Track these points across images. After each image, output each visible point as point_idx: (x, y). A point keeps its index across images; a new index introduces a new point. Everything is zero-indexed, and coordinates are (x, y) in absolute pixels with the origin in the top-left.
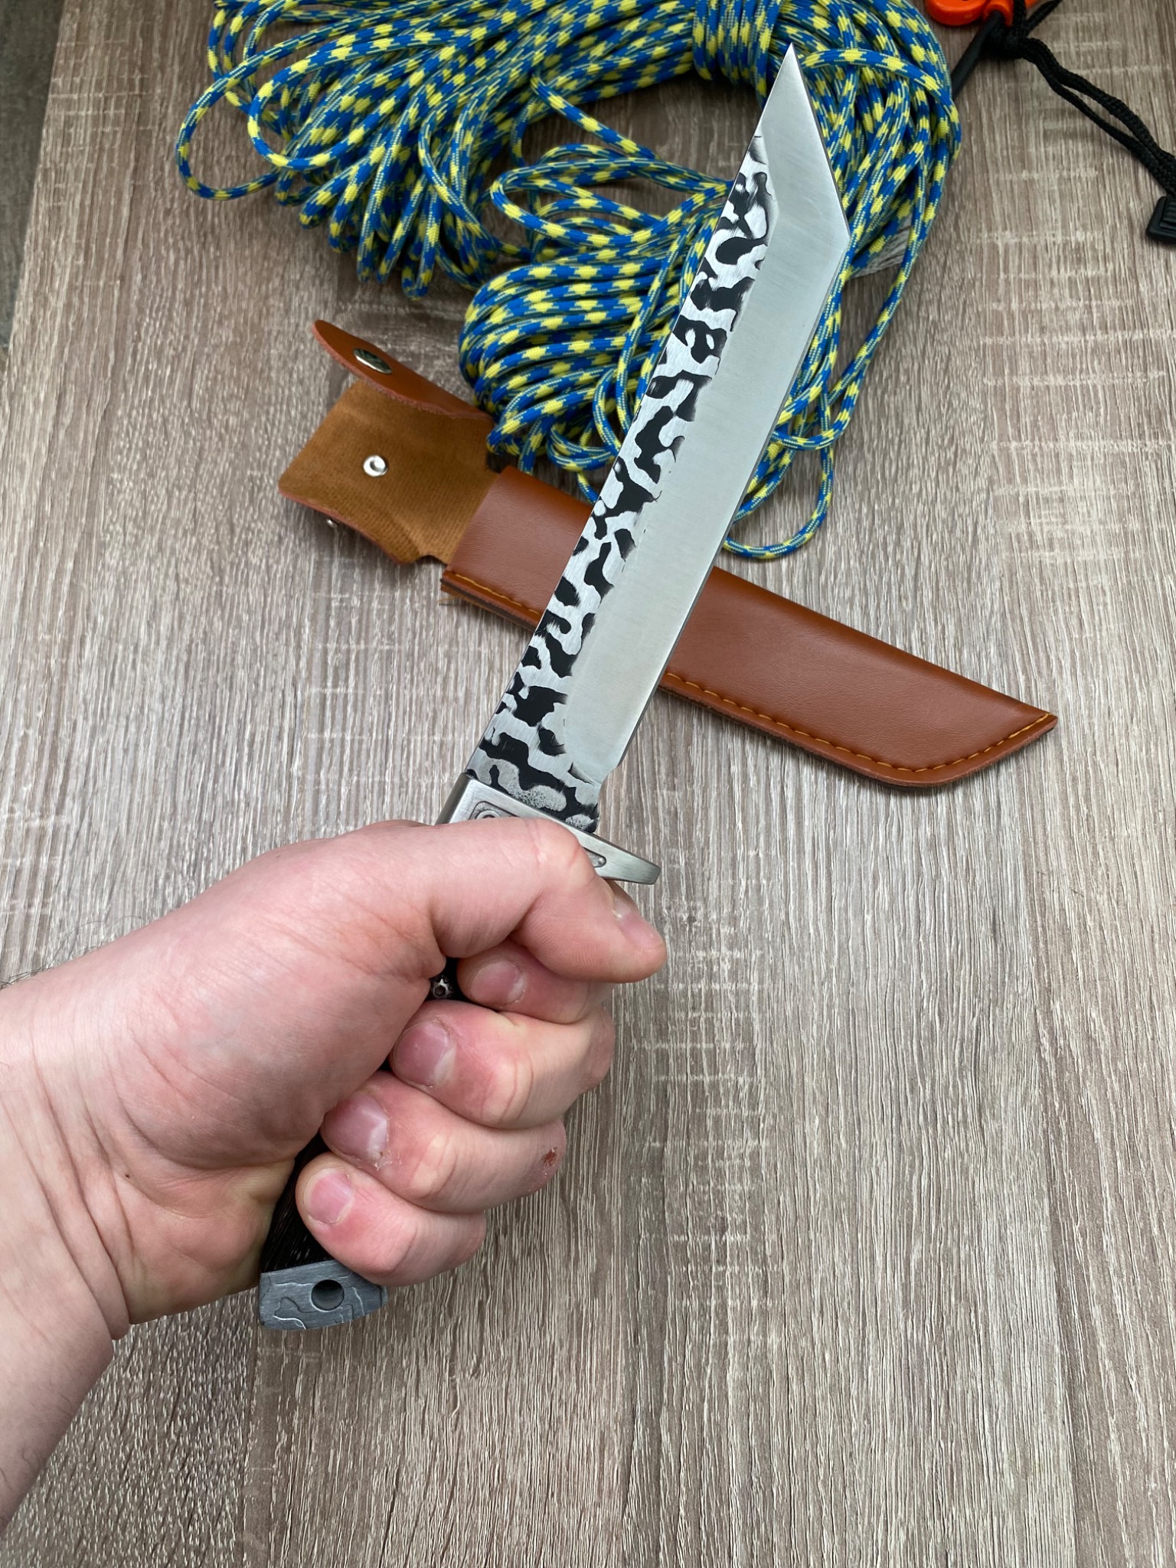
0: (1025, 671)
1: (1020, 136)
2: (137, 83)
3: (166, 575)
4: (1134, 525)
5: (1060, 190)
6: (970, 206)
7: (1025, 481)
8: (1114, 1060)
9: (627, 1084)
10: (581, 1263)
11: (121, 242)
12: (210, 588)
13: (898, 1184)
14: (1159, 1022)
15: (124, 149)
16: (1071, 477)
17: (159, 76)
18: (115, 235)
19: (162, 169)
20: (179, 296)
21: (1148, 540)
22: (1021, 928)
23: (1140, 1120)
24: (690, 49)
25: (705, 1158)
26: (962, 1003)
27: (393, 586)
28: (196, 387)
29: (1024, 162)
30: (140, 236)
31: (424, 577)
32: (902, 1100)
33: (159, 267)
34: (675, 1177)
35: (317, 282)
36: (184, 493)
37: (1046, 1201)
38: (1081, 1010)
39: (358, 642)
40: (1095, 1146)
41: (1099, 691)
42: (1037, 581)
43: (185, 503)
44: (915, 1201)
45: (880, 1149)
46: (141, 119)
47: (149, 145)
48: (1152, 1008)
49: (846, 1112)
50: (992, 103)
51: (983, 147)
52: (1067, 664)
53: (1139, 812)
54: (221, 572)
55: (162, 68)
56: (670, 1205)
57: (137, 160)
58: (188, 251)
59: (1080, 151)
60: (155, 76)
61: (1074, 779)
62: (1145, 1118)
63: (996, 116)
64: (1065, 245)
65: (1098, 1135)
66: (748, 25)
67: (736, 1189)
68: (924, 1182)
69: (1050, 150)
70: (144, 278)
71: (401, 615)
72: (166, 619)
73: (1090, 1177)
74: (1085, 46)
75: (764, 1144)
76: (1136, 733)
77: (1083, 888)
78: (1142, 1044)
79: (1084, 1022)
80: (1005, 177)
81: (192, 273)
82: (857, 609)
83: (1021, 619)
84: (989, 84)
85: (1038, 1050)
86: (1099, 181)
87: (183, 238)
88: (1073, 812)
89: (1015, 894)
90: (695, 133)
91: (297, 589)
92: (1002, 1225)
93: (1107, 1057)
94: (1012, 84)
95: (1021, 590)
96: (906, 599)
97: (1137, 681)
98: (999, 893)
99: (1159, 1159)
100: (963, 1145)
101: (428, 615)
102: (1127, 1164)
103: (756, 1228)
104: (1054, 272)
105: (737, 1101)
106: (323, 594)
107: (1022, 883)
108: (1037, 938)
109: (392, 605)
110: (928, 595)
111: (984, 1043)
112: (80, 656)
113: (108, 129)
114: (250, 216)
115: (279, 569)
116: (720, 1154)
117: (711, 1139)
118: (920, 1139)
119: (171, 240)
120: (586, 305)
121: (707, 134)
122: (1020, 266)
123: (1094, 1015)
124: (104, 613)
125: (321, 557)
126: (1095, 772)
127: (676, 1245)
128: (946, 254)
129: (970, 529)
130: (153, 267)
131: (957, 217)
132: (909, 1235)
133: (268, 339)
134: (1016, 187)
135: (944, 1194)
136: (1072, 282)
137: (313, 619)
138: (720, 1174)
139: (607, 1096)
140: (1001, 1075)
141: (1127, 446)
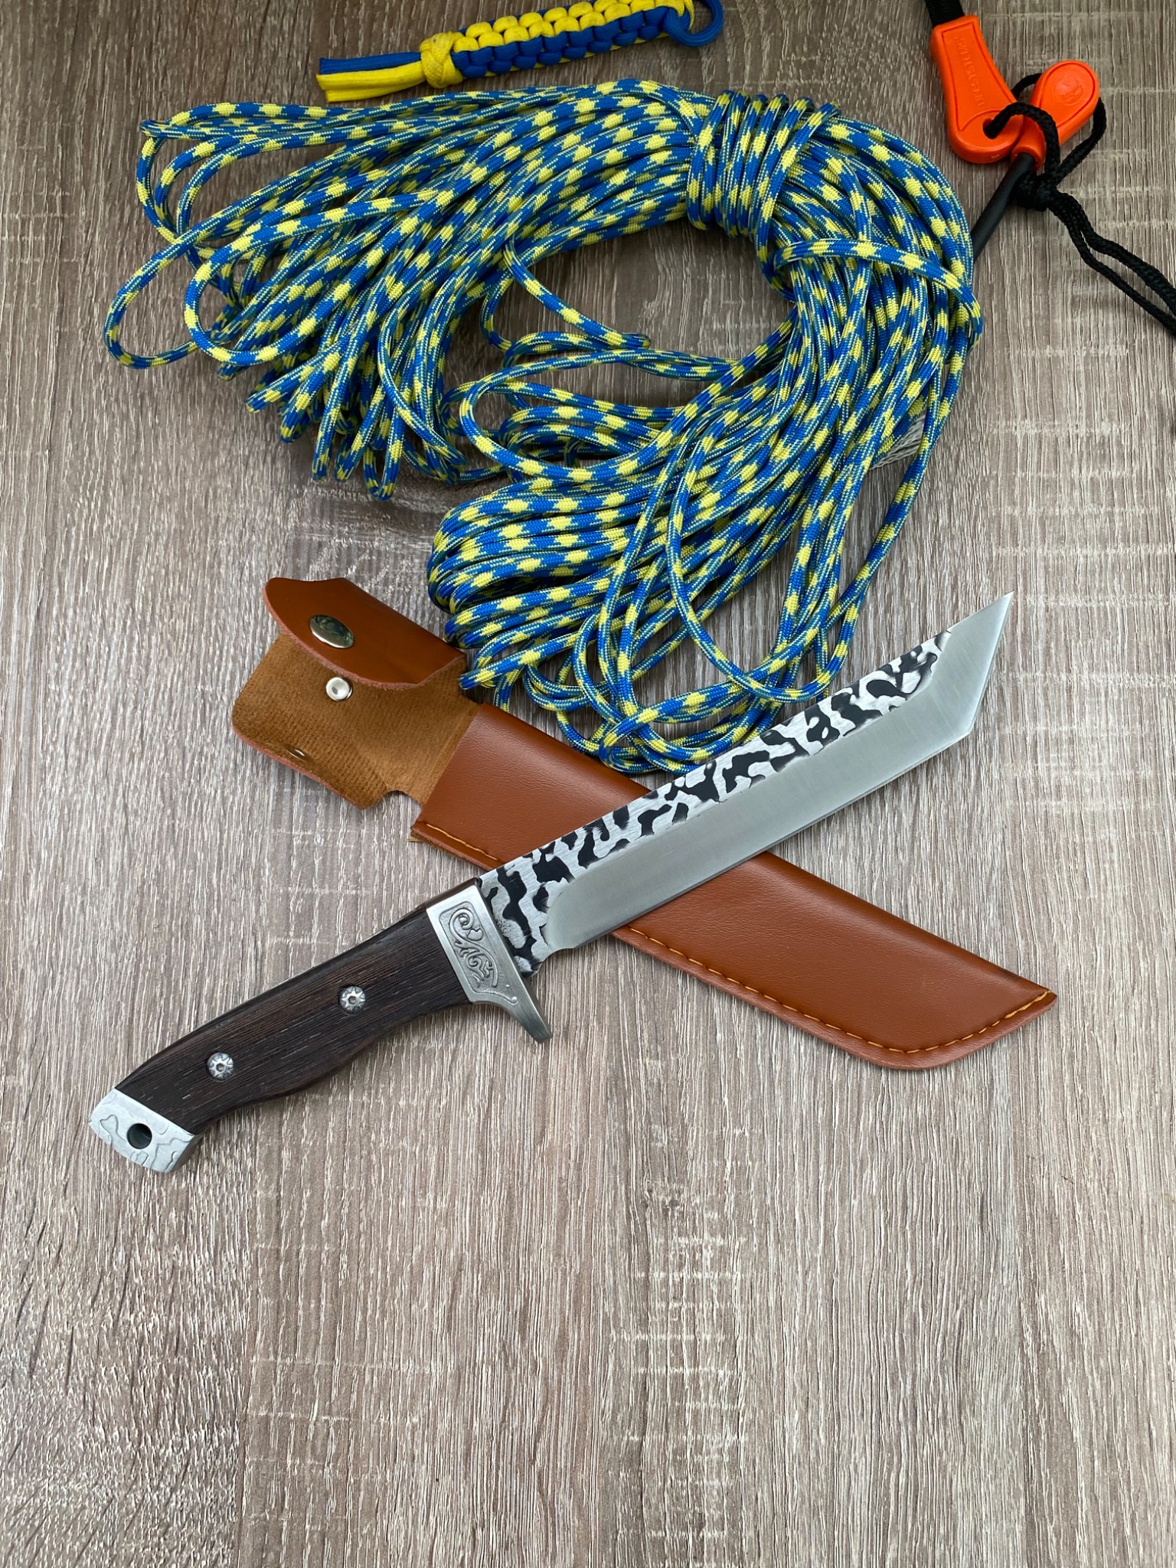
0: (1024, 936)
1: (1047, 303)
2: (58, 202)
3: (114, 805)
4: (1147, 772)
5: (1086, 371)
6: (986, 387)
7: (1035, 718)
8: (1097, 1357)
9: (605, 1376)
10: (559, 1558)
11: (47, 402)
12: (162, 821)
13: (876, 1480)
14: (1144, 1317)
15: (47, 285)
16: (1082, 714)
17: (83, 193)
18: (40, 395)
19: (91, 314)
20: (116, 472)
21: (1160, 790)
22: (1009, 1215)
23: (1119, 1419)
24: (683, 201)
25: (684, 1453)
26: (943, 1296)
27: (359, 820)
28: (139, 583)
29: (1048, 336)
30: (69, 396)
31: (392, 812)
32: (883, 1395)
33: (91, 435)
34: (653, 1472)
35: (269, 459)
36: (129, 710)
37: (1022, 1500)
38: (1067, 1303)
39: (322, 887)
40: (1074, 1446)
41: (1100, 961)
42: (1042, 833)
43: (132, 723)
44: (892, 1499)
45: (859, 1445)
46: (64, 249)
47: (75, 282)
48: (1137, 1302)
49: (826, 1406)
50: (1016, 261)
51: (1005, 315)
52: (1069, 928)
53: (1135, 1094)
54: (173, 805)
55: (86, 183)
56: (648, 1500)
57: (62, 300)
58: (125, 417)
59: (1111, 322)
60: (78, 193)
61: (1071, 1056)
62: (1125, 1421)
63: (1019, 279)
64: (1088, 438)
65: (1077, 1434)
66: (748, 189)
67: (714, 1484)
68: (902, 1480)
69: (1078, 321)
70: (76, 448)
71: (367, 855)
72: (115, 856)
73: (1067, 1476)
74: (1124, 191)
75: (742, 1439)
76: (1138, 1007)
77: (1074, 1175)
78: (1126, 1341)
79: (1069, 1317)
80: (1028, 353)
81: (128, 443)
82: (850, 860)
83: (1023, 876)
84: (1015, 238)
85: (1021, 1345)
86: (1129, 360)
87: (117, 400)
88: (1068, 1093)
89: (1004, 1182)
90: (687, 286)
91: (256, 824)
92: (978, 1524)
93: (1090, 1354)
94: (1040, 238)
95: (1024, 844)
96: (903, 851)
97: (1140, 949)
98: (987, 1178)
99: (1136, 1459)
100: (942, 1442)
101: (397, 855)
102: (1104, 1463)
103: (734, 1524)
104: (1075, 471)
105: (718, 1397)
106: (283, 830)
107: (1012, 1167)
108: (1025, 1227)
109: (358, 843)
110: (925, 845)
111: (967, 1337)
112: (25, 896)
113: (27, 261)
114: (192, 376)
115: (235, 801)
116: (698, 1448)
117: (690, 1433)
118: (899, 1436)
119: (104, 403)
120: (567, 540)
121: (700, 287)
122: (1039, 462)
123: (1078, 1310)
124: (48, 848)
125: (281, 787)
126: (1092, 1049)
127: (654, 1541)
128: (959, 446)
129: (973, 774)
130: (85, 437)
131: (974, 400)
132: (885, 1534)
133: (216, 528)
134: (1038, 366)
135: (921, 1492)
136: (1093, 482)
137: (273, 859)
138: (697, 1469)
139: (585, 1388)
140: (983, 1370)
141: (1145, 681)
